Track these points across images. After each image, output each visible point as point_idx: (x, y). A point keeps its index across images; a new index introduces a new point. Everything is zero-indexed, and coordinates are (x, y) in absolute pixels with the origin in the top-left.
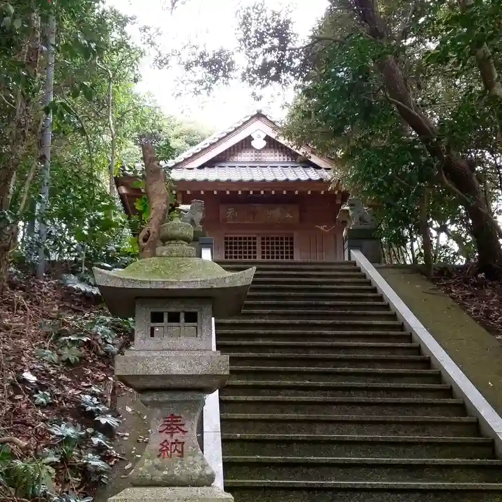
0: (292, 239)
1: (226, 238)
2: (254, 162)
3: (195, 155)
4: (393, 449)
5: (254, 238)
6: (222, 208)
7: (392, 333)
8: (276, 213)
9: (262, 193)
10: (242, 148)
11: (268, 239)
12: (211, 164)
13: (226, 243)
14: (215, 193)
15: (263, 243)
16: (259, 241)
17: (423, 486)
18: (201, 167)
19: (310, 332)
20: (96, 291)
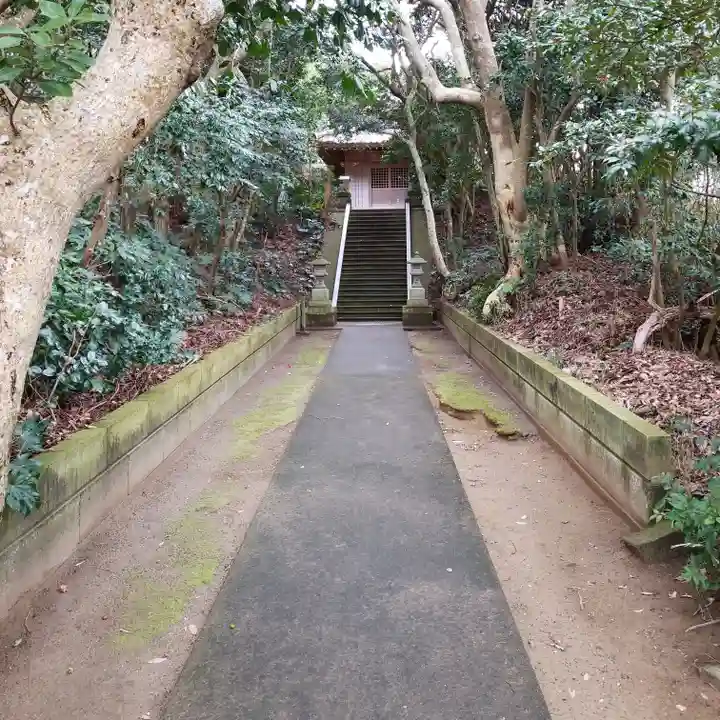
11: (394, 169)
20: (307, 231)
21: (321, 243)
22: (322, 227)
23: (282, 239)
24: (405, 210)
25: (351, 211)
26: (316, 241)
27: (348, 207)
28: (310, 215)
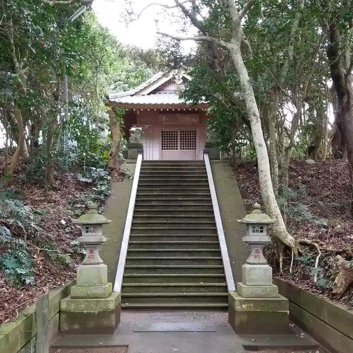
0: (195, 132)
1: (162, 132)
3: (146, 88)
5: (177, 132)
6: (160, 116)
8: (188, 119)
9: (179, 110)
10: (170, 83)
11: (183, 132)
12: (154, 92)
13: (162, 134)
14: (155, 110)
15: (181, 134)
16: (179, 133)
18: (149, 94)
20: (90, 181)
21: (106, 196)
22: (109, 178)
23: (55, 189)
24: (204, 161)
25: (143, 162)
26: (100, 193)
27: (140, 157)
28: (95, 164)
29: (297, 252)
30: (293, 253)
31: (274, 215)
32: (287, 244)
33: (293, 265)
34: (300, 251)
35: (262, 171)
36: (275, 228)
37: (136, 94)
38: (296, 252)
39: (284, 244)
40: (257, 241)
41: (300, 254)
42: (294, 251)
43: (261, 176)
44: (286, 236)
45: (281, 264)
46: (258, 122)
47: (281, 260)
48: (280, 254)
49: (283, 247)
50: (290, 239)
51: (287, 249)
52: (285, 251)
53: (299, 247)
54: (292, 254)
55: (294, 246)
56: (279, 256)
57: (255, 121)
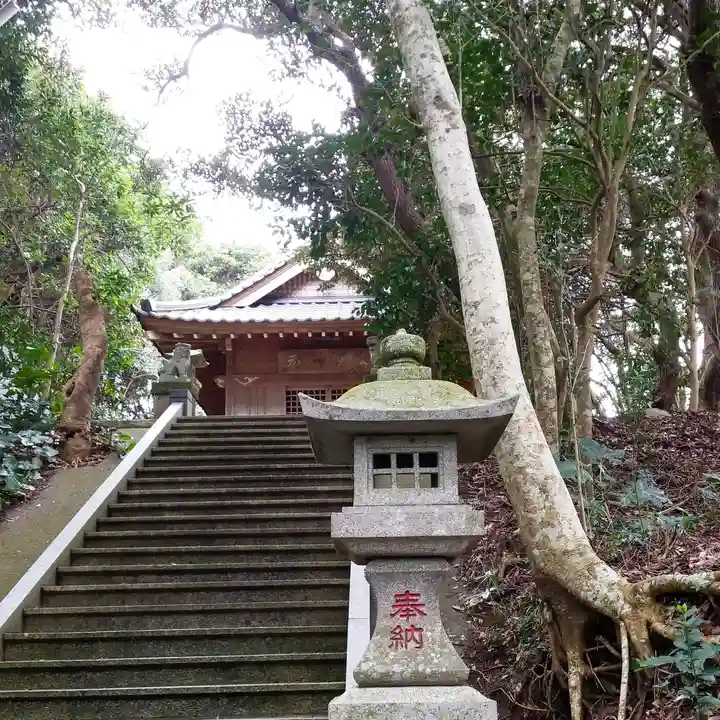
1: (288, 393)
2: (323, 297)
4: (224, 643)
6: (281, 356)
7: (330, 500)
8: (348, 359)
9: (323, 335)
10: (307, 281)
13: (288, 399)
14: (266, 336)
17: (213, 689)
18: (254, 305)
19: (230, 502)
25: (181, 421)
27: (172, 409)
29: (645, 634)
30: (625, 643)
31: (534, 481)
32: (597, 603)
33: (631, 700)
34: (659, 627)
35: (476, 305)
36: (538, 537)
37: (222, 304)
38: (641, 637)
39: (585, 607)
40: (400, 531)
41: (660, 644)
42: (631, 636)
43: (471, 323)
44: (590, 568)
45: (575, 697)
46: (454, 127)
47: (574, 681)
48: (570, 654)
49: (578, 620)
50: (606, 585)
51: (600, 626)
52: (588, 639)
53: (649, 614)
54: (619, 651)
55: (627, 609)
56: (565, 666)
57: (443, 125)
